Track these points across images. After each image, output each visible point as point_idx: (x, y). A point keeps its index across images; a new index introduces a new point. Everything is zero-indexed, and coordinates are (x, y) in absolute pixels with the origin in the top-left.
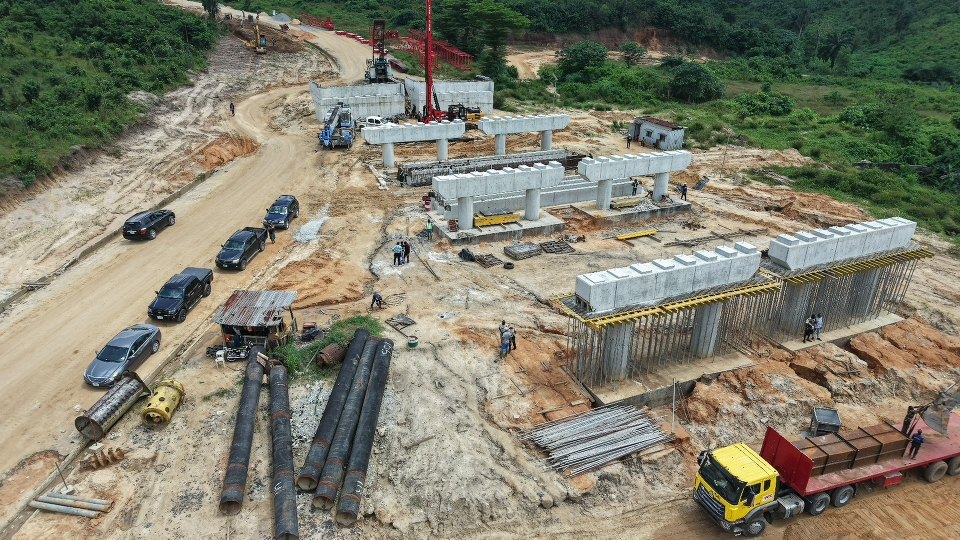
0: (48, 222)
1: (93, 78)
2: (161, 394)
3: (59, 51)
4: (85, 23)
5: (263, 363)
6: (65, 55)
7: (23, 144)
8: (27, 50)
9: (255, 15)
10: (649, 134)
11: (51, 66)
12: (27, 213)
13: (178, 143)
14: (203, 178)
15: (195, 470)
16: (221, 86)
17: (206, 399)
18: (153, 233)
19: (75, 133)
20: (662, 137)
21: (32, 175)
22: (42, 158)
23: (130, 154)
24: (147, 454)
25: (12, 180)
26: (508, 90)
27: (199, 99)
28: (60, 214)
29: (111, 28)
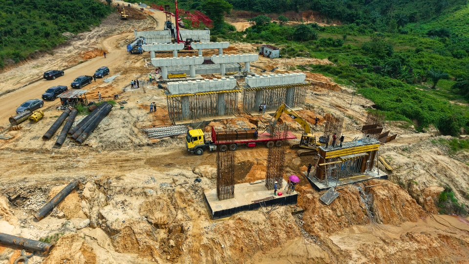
0: (21, 74)
1: (51, 26)
2: (35, 113)
3: (40, 17)
4: (52, 6)
5: (70, 109)
6: (42, 18)
7: (17, 49)
8: (28, 16)
9: (131, 4)
10: (266, 52)
11: (35, 22)
12: (14, 71)
13: (76, 51)
14: (82, 62)
15: (40, 132)
16: (103, 31)
17: (51, 118)
18: (54, 78)
19: (37, 46)
20: (270, 53)
21: (18, 59)
22: (23, 54)
23: (57, 54)
24: (28, 128)
25: (11, 60)
26: (221, 35)
27: (91, 36)
28: (26, 73)
29: (62, 8)
